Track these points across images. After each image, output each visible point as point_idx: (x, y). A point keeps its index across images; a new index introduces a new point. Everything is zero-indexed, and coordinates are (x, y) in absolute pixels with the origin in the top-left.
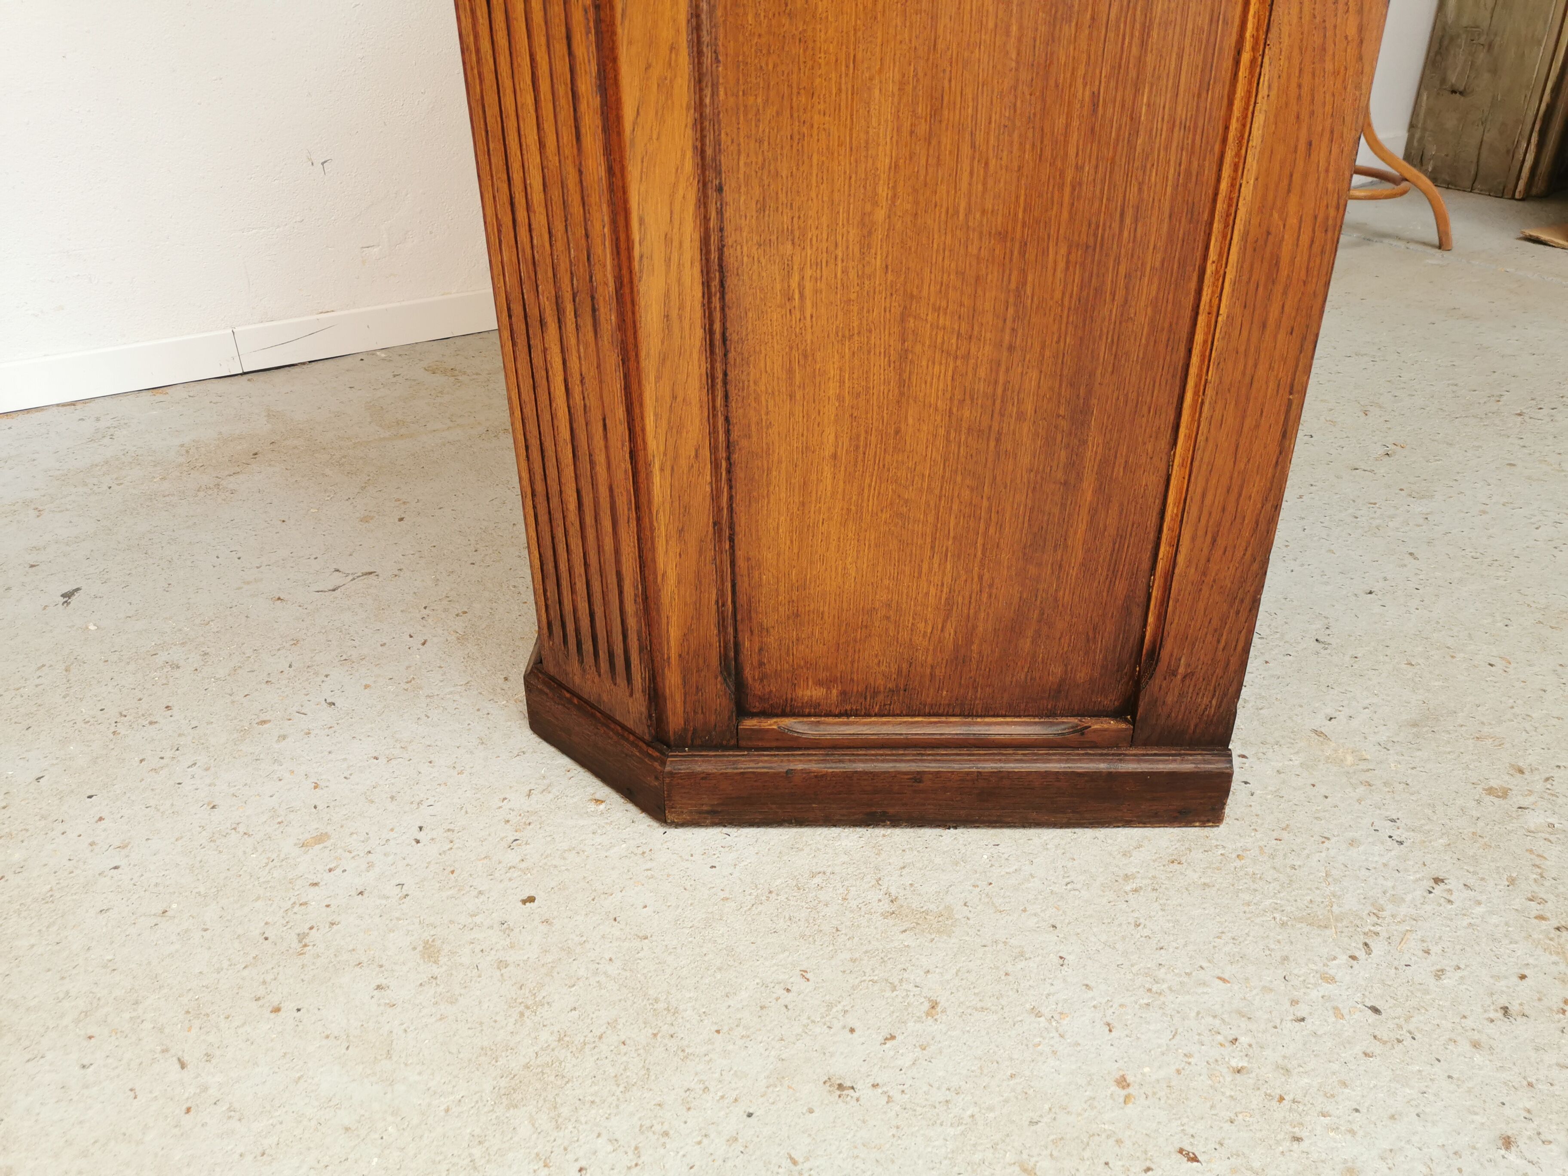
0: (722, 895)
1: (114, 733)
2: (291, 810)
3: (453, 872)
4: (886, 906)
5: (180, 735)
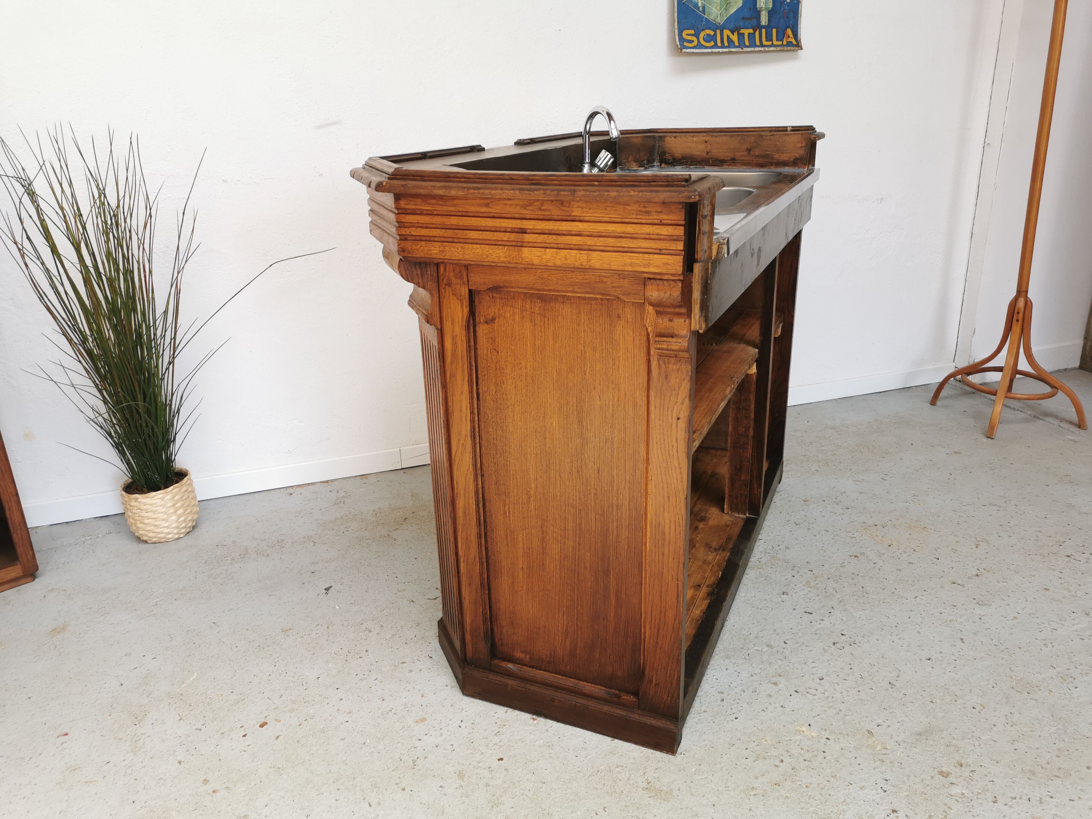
0: (578, 769)
1: (346, 660)
2: (412, 705)
3: (472, 743)
4: (645, 785)
5: (371, 665)
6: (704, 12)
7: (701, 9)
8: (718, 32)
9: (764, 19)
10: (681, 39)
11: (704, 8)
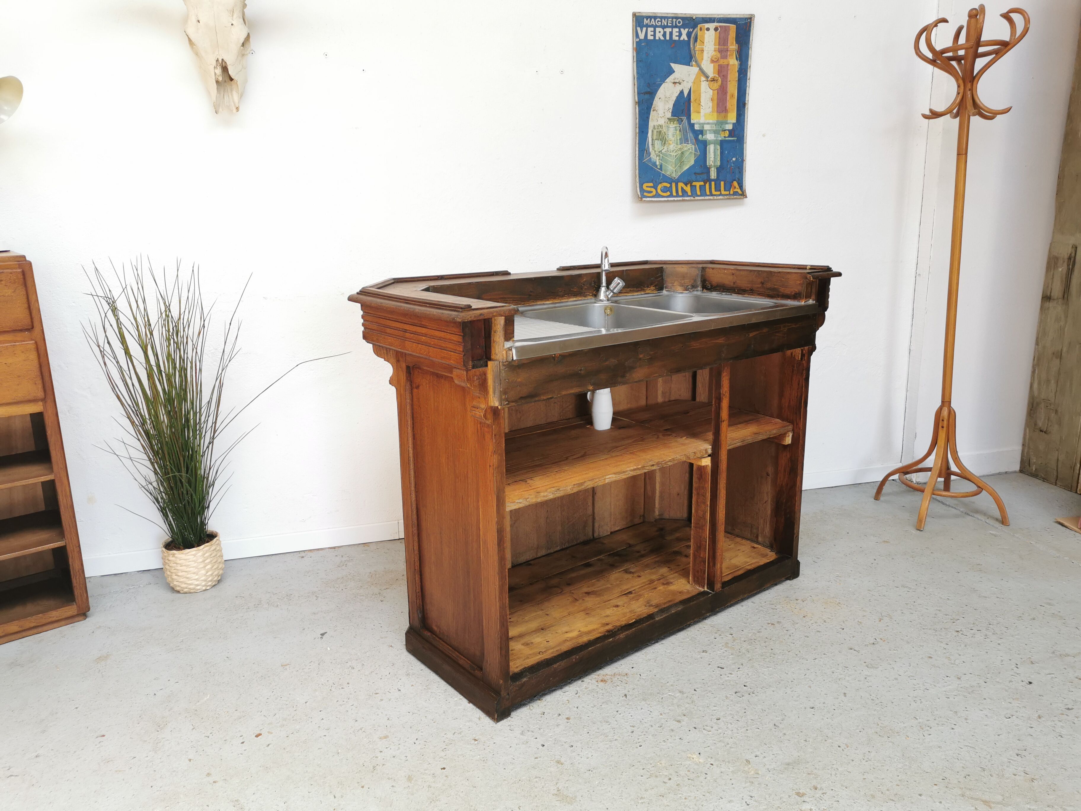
1: (330, 690)
2: (379, 726)
3: (423, 755)
4: (555, 792)
5: (350, 694)
6: (661, 169)
7: (658, 167)
8: (674, 185)
9: (713, 174)
10: (642, 190)
11: (661, 166)
